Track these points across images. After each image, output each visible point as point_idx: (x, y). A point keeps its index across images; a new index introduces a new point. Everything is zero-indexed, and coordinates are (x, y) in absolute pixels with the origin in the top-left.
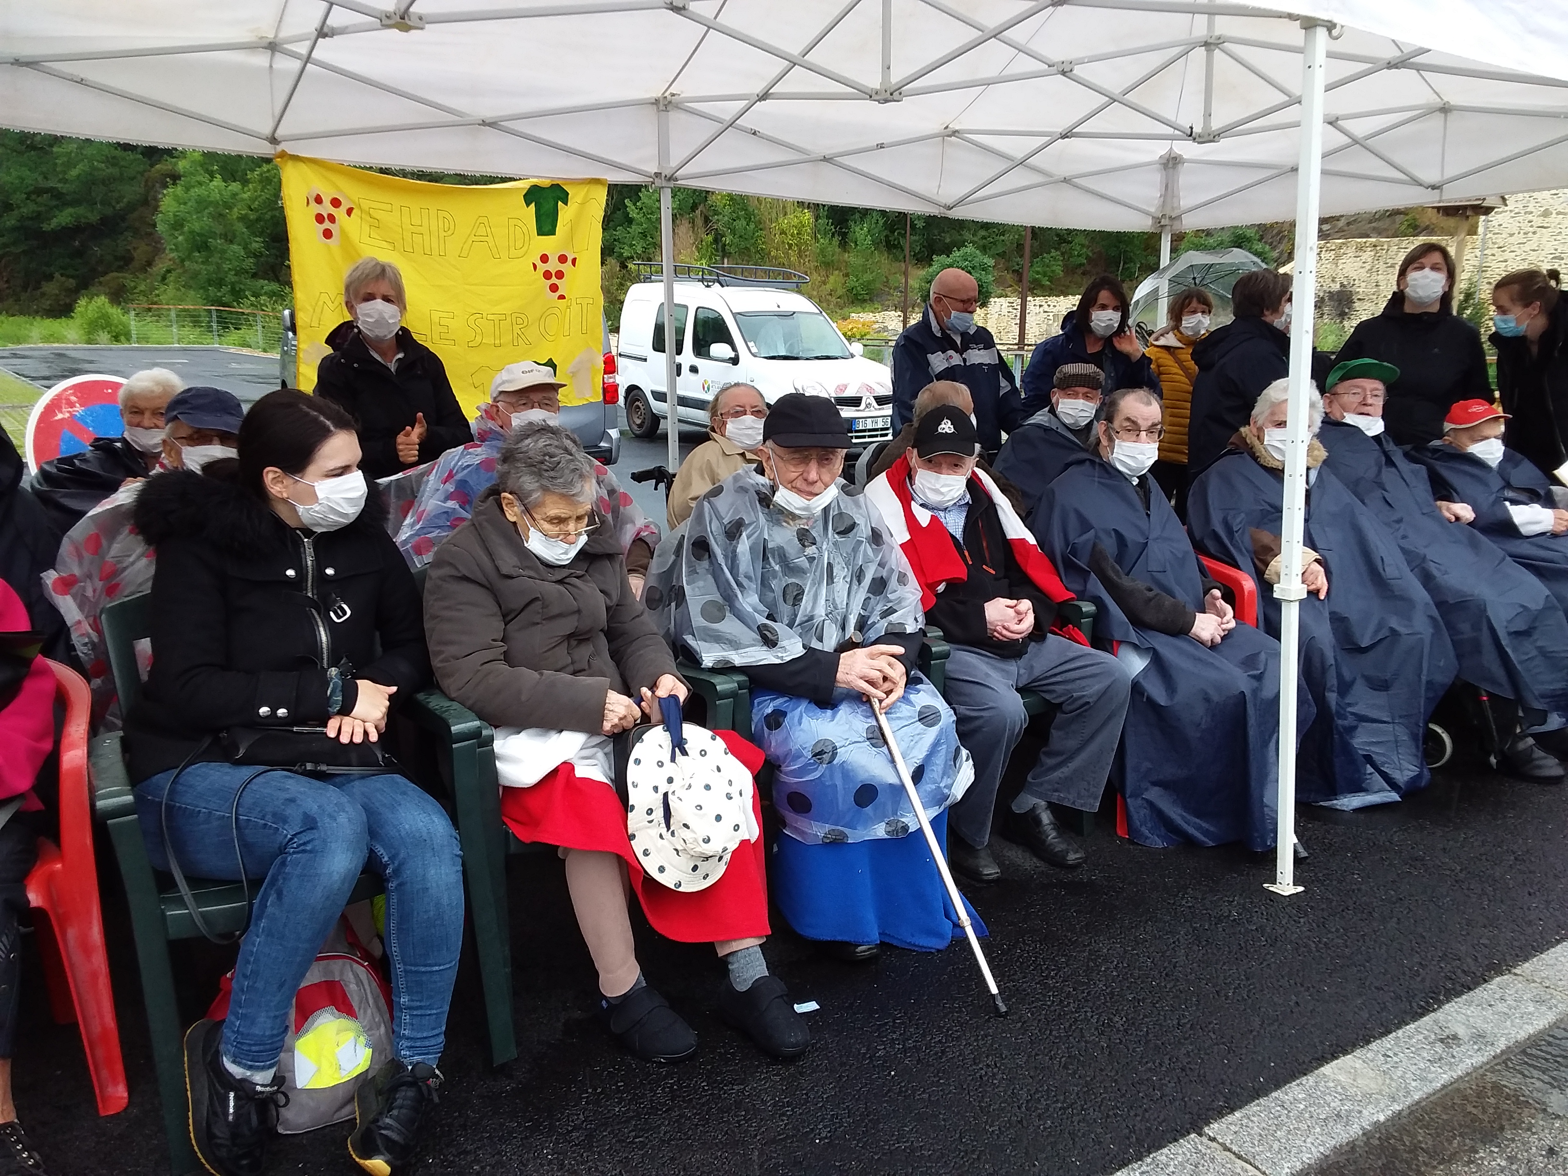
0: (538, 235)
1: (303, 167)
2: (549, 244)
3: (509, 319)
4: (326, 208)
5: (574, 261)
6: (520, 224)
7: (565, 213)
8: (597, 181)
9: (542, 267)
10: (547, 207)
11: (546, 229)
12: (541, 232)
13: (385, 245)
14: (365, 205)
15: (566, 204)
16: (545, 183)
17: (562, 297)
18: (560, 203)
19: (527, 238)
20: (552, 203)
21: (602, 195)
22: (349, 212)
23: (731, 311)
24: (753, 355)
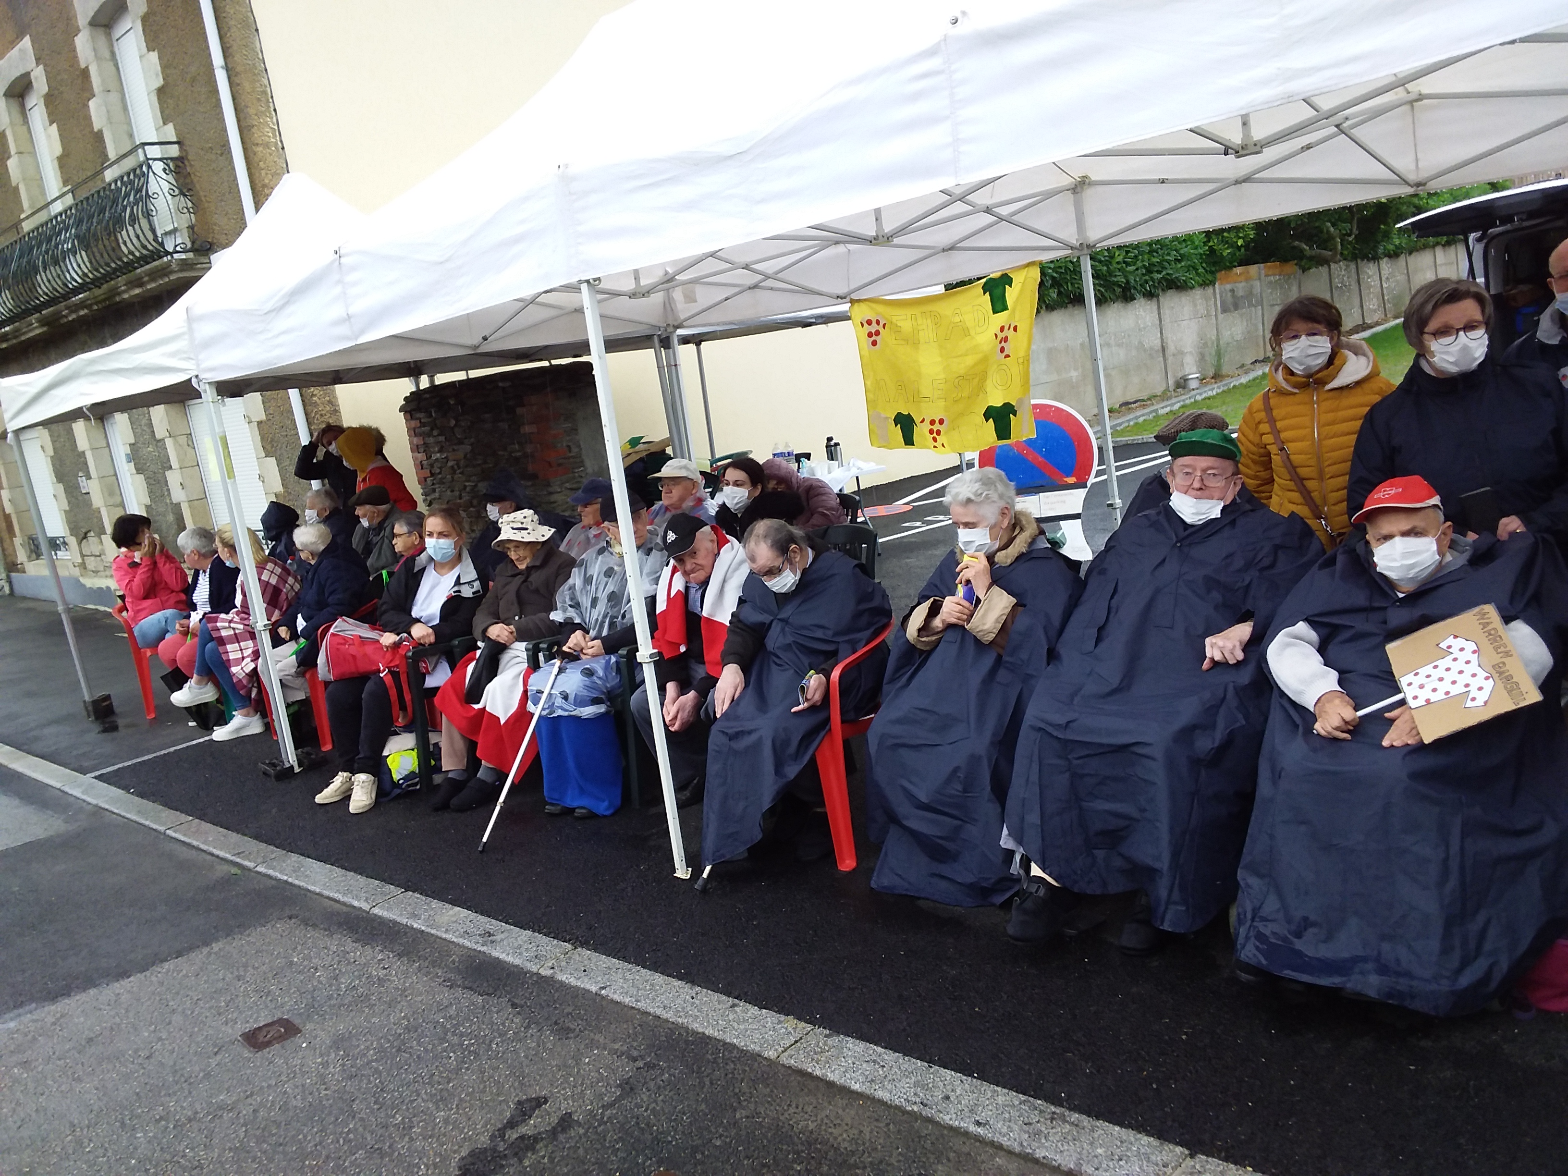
0: (994, 313)
2: (1002, 318)
4: (874, 328)
5: (1015, 329)
6: (982, 308)
7: (1011, 294)
8: (1030, 264)
9: (1000, 336)
10: (997, 292)
11: (998, 307)
13: (903, 342)
14: (894, 319)
15: (1011, 286)
16: (998, 275)
17: (1007, 356)
18: (1007, 287)
19: (988, 317)
20: (1001, 288)
21: (1036, 273)
22: (884, 327)
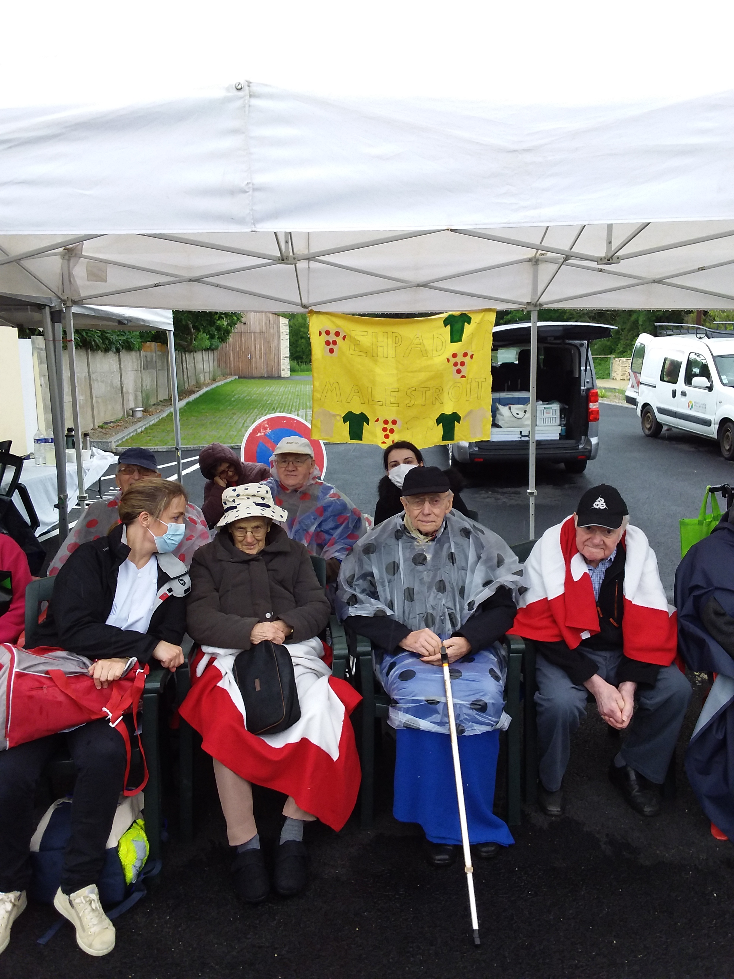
0: (451, 342)
1: (321, 317)
2: (456, 347)
4: (332, 337)
5: (472, 357)
6: (441, 337)
7: (468, 329)
9: (453, 360)
10: (457, 326)
11: (455, 338)
12: (452, 341)
13: (361, 354)
14: (353, 334)
16: (457, 313)
17: (463, 377)
18: (466, 324)
19: (444, 344)
20: (461, 324)
21: (492, 316)
22: (344, 338)
23: (712, 355)
24: (724, 385)
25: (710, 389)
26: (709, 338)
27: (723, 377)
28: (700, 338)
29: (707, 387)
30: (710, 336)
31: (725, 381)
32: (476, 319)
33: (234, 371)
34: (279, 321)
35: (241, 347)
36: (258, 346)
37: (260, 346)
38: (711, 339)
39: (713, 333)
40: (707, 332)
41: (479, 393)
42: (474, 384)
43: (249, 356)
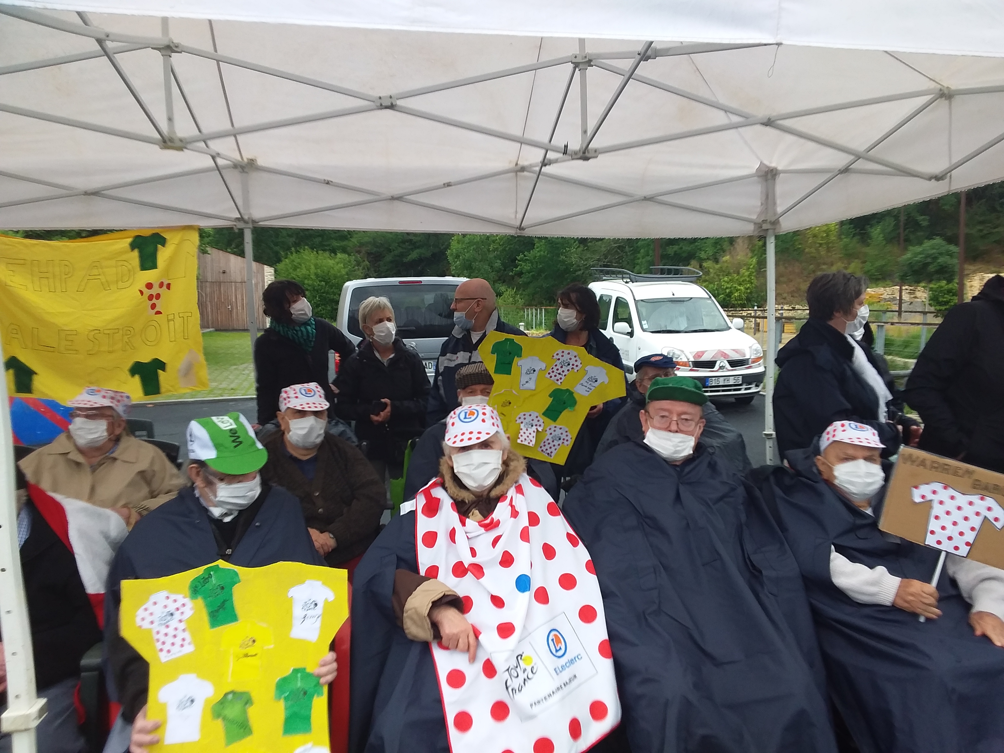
0: (142, 270)
2: (150, 275)
3: (121, 332)
5: (168, 286)
7: (163, 254)
8: (189, 228)
9: (147, 292)
10: (147, 250)
11: (148, 265)
12: (144, 267)
15: (164, 246)
16: (147, 233)
17: (159, 313)
18: (159, 246)
20: (153, 247)
21: (195, 237)
23: (635, 299)
24: (644, 330)
25: (631, 334)
26: (633, 282)
27: (643, 322)
28: (627, 282)
29: (628, 333)
30: (634, 280)
31: (645, 327)
32: (173, 239)
33: (212, 323)
34: (263, 270)
35: (219, 298)
36: (239, 297)
37: (242, 295)
38: (635, 283)
39: (636, 277)
40: (631, 276)
41: (186, 331)
42: (178, 321)
43: (230, 307)
